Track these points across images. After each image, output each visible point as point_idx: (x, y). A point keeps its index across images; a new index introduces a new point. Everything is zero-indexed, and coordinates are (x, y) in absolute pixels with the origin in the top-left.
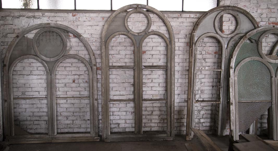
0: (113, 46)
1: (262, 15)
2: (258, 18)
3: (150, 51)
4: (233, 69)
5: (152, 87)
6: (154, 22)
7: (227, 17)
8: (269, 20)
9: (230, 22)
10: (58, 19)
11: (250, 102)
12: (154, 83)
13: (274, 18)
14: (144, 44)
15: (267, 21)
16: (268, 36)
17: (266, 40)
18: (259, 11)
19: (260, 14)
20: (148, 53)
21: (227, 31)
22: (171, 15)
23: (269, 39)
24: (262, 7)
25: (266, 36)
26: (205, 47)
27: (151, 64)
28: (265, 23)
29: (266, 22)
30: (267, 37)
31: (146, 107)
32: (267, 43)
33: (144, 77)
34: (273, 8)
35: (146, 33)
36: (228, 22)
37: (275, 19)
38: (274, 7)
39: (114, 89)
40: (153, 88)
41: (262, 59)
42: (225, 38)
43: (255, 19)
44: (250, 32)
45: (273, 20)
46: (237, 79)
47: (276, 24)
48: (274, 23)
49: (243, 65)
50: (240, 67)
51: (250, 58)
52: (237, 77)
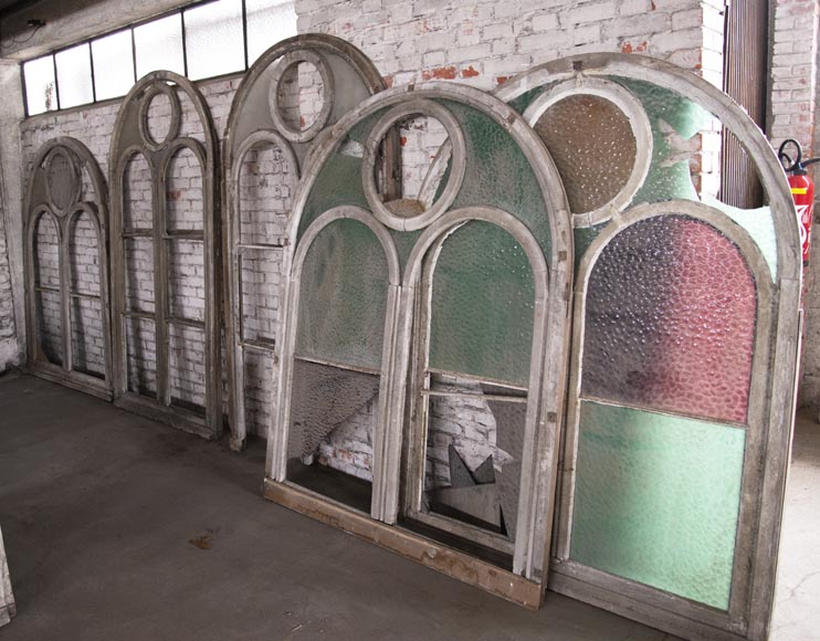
0: (134, 182)
1: (398, 46)
2: (389, 60)
3: (186, 190)
5: (197, 288)
6: (187, 111)
7: (308, 72)
8: (423, 62)
9: (315, 88)
13: (438, 50)
14: (175, 174)
15: (416, 67)
16: (426, 124)
17: (419, 142)
18: (390, 35)
19: (393, 44)
20: (184, 195)
21: (310, 119)
22: (214, 88)
23: (428, 136)
24: (398, 18)
25: (418, 125)
27: (190, 227)
28: (411, 75)
29: (415, 71)
30: (421, 128)
31: (192, 340)
32: (426, 152)
33: (183, 260)
34: (432, 15)
35: (176, 143)
36: (310, 90)
37: (441, 53)
38: (433, 11)
41: (369, 215)
42: (295, 143)
43: (376, 65)
44: (344, 118)
45: (435, 61)
46: (297, 282)
47: (449, 73)
48: (438, 73)
49: (319, 234)
50: (309, 242)
51: (335, 209)
52: (298, 272)
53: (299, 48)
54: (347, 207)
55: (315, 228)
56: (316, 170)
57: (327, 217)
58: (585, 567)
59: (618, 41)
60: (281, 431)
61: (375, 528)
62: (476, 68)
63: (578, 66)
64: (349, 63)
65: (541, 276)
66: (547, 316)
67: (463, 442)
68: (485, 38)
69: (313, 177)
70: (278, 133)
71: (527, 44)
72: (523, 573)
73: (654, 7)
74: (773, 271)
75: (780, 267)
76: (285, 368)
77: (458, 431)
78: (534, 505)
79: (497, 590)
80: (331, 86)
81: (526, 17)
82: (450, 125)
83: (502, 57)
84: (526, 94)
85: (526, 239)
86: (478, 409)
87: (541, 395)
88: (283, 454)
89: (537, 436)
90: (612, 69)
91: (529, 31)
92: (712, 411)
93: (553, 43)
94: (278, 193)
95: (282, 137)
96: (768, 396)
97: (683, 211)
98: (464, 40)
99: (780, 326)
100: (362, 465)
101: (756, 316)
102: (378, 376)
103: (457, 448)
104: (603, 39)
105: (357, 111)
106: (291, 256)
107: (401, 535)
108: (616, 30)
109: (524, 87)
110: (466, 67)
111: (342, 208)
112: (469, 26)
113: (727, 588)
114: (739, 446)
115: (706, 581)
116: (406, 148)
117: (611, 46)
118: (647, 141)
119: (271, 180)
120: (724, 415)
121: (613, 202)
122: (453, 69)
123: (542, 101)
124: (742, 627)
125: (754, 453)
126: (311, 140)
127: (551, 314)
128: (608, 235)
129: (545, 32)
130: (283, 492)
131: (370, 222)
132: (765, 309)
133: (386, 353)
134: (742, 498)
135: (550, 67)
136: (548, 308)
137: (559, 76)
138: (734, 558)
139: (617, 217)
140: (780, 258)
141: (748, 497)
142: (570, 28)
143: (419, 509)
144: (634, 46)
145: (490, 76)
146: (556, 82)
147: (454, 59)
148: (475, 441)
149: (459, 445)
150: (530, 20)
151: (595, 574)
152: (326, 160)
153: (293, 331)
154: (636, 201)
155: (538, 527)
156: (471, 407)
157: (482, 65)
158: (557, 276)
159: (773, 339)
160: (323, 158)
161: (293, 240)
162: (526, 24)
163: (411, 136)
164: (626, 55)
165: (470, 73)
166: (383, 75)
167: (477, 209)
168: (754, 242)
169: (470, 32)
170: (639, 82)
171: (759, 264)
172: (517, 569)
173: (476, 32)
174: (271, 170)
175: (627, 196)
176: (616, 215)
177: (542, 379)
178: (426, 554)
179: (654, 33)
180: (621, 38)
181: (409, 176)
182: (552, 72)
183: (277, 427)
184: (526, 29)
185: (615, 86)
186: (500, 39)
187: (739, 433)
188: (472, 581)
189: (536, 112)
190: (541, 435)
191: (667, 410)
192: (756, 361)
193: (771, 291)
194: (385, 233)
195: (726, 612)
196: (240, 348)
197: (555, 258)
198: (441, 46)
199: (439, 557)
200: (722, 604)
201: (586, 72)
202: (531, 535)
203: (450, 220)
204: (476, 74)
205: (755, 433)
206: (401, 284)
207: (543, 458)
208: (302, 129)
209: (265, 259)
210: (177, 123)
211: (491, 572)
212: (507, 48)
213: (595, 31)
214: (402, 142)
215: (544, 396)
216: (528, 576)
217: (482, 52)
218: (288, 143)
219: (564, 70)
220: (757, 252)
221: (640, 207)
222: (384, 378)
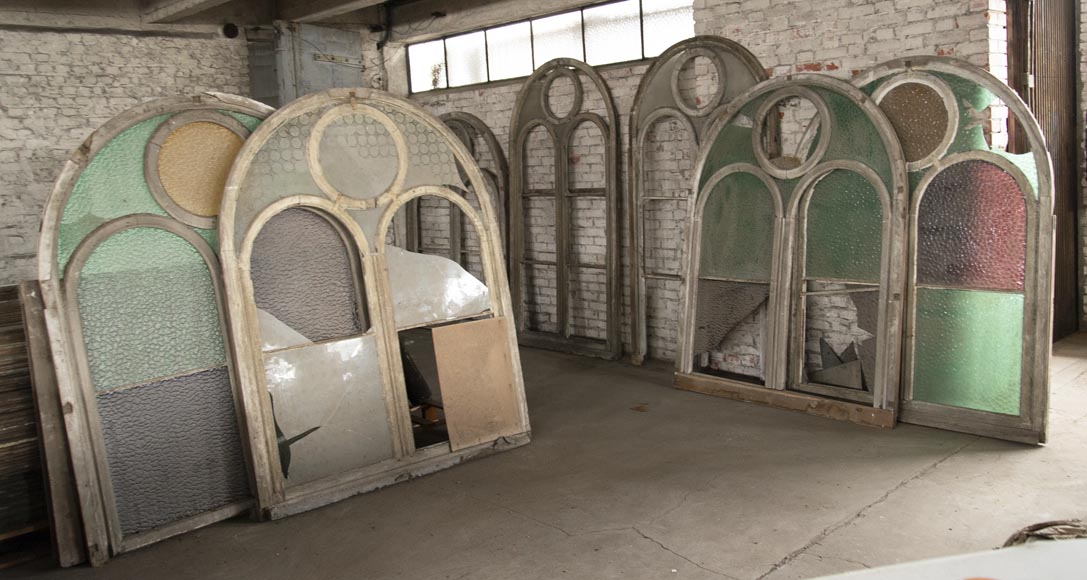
0: (532, 150)
1: (777, 47)
2: (770, 57)
3: (586, 156)
4: (695, 196)
5: (594, 237)
6: (588, 92)
7: (703, 63)
8: (796, 59)
9: (710, 76)
10: (464, 103)
11: (724, 279)
12: (597, 227)
13: (808, 51)
14: (575, 143)
15: (791, 63)
16: (800, 103)
17: (794, 115)
18: (771, 39)
19: (773, 46)
20: (583, 160)
21: (706, 99)
22: (615, 73)
23: (801, 111)
24: (776, 27)
25: (793, 103)
26: (682, 143)
27: (589, 186)
28: (788, 68)
29: (790, 65)
30: (795, 105)
31: (588, 282)
32: (799, 123)
34: (803, 26)
35: (577, 118)
36: (705, 77)
37: (810, 53)
38: (804, 23)
39: (540, 239)
40: (596, 239)
41: (758, 168)
42: (694, 117)
43: (761, 61)
44: (736, 99)
45: (806, 58)
46: (700, 220)
47: (816, 67)
48: (809, 67)
49: (718, 184)
50: (709, 191)
51: (731, 166)
52: (701, 214)
53: (697, 46)
54: (740, 164)
55: (714, 180)
56: (714, 137)
57: (725, 171)
58: (924, 403)
59: (934, 48)
60: (688, 335)
61: (769, 394)
62: (837, 64)
63: (909, 64)
64: (739, 58)
65: (886, 205)
66: (891, 230)
67: (831, 335)
68: (844, 43)
69: (712, 143)
70: (679, 110)
71: (873, 48)
72: (881, 407)
73: (957, 26)
74: (1036, 192)
75: (1039, 189)
76: (691, 286)
77: (827, 327)
78: (887, 357)
79: (863, 421)
80: (725, 75)
81: (872, 30)
82: (819, 103)
83: (855, 57)
84: (873, 82)
85: (876, 180)
86: (842, 308)
87: (888, 282)
88: (691, 352)
89: (887, 311)
90: (931, 66)
91: (874, 40)
92: (1003, 285)
93: (890, 47)
94: (673, 156)
95: (683, 113)
96: (1036, 271)
97: (979, 157)
98: (828, 44)
99: (1041, 226)
100: (748, 364)
101: (1027, 220)
102: (768, 285)
103: (826, 340)
104: (925, 46)
105: (747, 94)
106: (694, 201)
107: (790, 395)
108: (934, 40)
109: (871, 78)
110: (829, 63)
111: (736, 165)
112: (831, 35)
113: (1018, 400)
114: (1020, 305)
115: (1005, 398)
116: (784, 120)
117: (930, 51)
118: (955, 113)
119: (666, 146)
120: (1010, 287)
121: (934, 153)
122: (819, 64)
123: (884, 88)
124: (1029, 424)
125: (1030, 309)
126: (707, 115)
127: (894, 228)
128: (931, 175)
129: (886, 40)
130: (691, 380)
131: (759, 174)
132: (1032, 216)
133: (775, 266)
134: (1024, 339)
135: (890, 64)
136: (892, 225)
137: (896, 70)
138: (1022, 379)
139: (937, 163)
140: (1039, 183)
141: (1027, 337)
142: (903, 39)
143: (800, 381)
144: (946, 50)
145: (847, 69)
146: (894, 75)
147: (820, 57)
148: (841, 332)
149: (828, 337)
150: (875, 32)
151: (931, 406)
152: (722, 130)
153: (698, 258)
154: (950, 152)
155: (890, 373)
156: (836, 307)
157: (841, 62)
158: (897, 203)
159: (1037, 234)
160: (720, 128)
161: (695, 189)
162: (873, 35)
163: (788, 112)
164: (941, 57)
165: (832, 67)
166: (765, 67)
167: (840, 161)
168: (1023, 175)
169: (831, 39)
170: (949, 75)
171: (1028, 188)
172: (876, 405)
173: (836, 39)
174: (667, 138)
175: (942, 150)
176: (937, 161)
177: (889, 272)
178: (809, 405)
179: (958, 43)
180: (937, 46)
181: (786, 140)
182: (890, 68)
183: (684, 334)
184: (872, 38)
185: (933, 77)
186: (854, 44)
187: (1020, 298)
188: (845, 418)
189: (880, 95)
190: (890, 310)
191: (974, 288)
192: (1028, 249)
193: (1035, 205)
194: (772, 181)
195: (1018, 417)
196: (643, 280)
197: (896, 191)
198: (810, 47)
199: (820, 406)
200: (1016, 412)
201: (914, 68)
202: (885, 379)
203: (820, 170)
204: (837, 68)
205: (1030, 295)
206: (785, 217)
207: (892, 325)
208: (698, 107)
209: (660, 210)
210: (579, 101)
211: (858, 410)
212: (858, 51)
213: (919, 42)
214: (780, 115)
215: (891, 283)
216: (884, 407)
217: (840, 53)
218: (688, 118)
219: (899, 67)
220: (1026, 181)
221: (951, 156)
222: (773, 285)
